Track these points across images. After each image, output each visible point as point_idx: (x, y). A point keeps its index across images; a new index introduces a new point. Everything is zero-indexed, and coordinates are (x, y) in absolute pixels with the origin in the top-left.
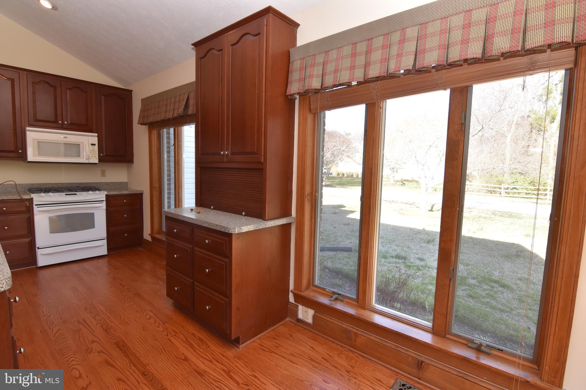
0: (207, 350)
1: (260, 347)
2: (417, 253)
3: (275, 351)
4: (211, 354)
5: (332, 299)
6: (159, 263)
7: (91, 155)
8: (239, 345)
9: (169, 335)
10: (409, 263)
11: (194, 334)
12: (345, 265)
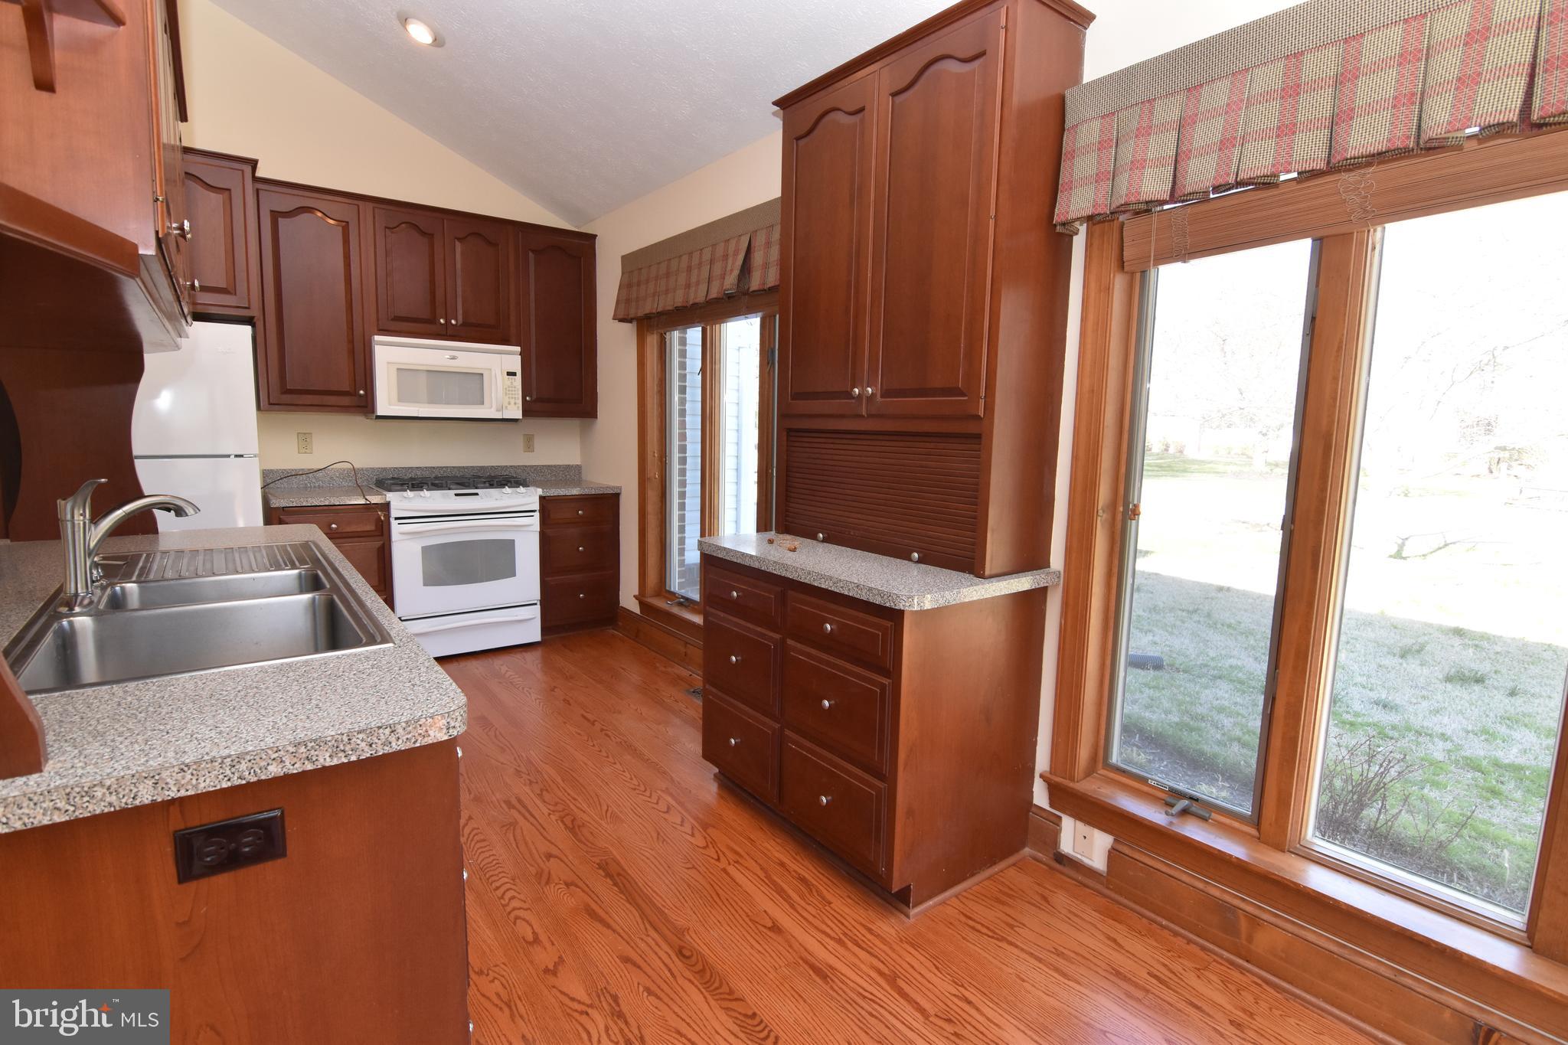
0: (824, 911)
1: (963, 919)
2: (1370, 686)
3: (1008, 935)
4: (836, 922)
5: (1174, 811)
6: (663, 669)
7: (507, 400)
8: (909, 907)
9: (722, 858)
10: (1348, 716)
11: (782, 864)
12: (1148, 707)
